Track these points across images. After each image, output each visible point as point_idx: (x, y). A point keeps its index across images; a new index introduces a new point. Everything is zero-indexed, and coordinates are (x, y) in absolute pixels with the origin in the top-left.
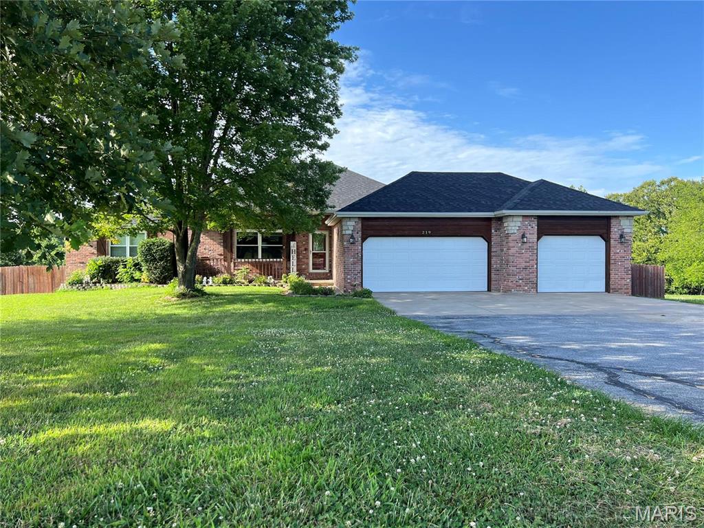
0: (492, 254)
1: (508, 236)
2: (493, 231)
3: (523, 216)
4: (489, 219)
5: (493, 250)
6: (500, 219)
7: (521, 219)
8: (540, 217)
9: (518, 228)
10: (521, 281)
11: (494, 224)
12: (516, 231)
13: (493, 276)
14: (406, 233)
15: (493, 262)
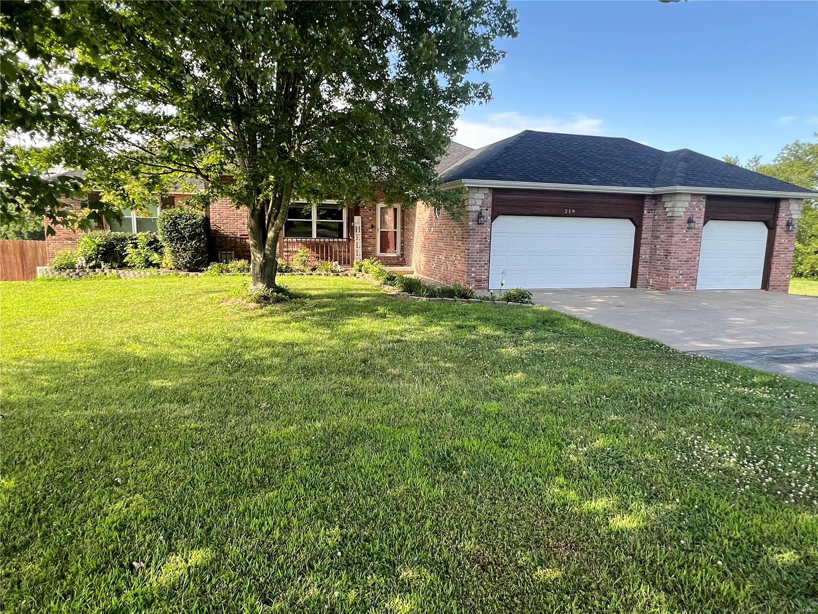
0: (642, 241)
1: (671, 219)
2: (645, 212)
3: (693, 195)
4: (642, 197)
5: (644, 236)
6: (657, 198)
7: (689, 198)
8: (709, 197)
9: (685, 210)
10: (681, 277)
11: (647, 204)
12: (682, 214)
13: (641, 269)
14: (546, 211)
15: (641, 252)
